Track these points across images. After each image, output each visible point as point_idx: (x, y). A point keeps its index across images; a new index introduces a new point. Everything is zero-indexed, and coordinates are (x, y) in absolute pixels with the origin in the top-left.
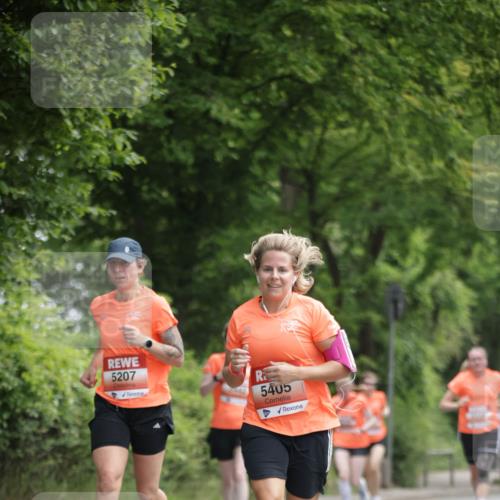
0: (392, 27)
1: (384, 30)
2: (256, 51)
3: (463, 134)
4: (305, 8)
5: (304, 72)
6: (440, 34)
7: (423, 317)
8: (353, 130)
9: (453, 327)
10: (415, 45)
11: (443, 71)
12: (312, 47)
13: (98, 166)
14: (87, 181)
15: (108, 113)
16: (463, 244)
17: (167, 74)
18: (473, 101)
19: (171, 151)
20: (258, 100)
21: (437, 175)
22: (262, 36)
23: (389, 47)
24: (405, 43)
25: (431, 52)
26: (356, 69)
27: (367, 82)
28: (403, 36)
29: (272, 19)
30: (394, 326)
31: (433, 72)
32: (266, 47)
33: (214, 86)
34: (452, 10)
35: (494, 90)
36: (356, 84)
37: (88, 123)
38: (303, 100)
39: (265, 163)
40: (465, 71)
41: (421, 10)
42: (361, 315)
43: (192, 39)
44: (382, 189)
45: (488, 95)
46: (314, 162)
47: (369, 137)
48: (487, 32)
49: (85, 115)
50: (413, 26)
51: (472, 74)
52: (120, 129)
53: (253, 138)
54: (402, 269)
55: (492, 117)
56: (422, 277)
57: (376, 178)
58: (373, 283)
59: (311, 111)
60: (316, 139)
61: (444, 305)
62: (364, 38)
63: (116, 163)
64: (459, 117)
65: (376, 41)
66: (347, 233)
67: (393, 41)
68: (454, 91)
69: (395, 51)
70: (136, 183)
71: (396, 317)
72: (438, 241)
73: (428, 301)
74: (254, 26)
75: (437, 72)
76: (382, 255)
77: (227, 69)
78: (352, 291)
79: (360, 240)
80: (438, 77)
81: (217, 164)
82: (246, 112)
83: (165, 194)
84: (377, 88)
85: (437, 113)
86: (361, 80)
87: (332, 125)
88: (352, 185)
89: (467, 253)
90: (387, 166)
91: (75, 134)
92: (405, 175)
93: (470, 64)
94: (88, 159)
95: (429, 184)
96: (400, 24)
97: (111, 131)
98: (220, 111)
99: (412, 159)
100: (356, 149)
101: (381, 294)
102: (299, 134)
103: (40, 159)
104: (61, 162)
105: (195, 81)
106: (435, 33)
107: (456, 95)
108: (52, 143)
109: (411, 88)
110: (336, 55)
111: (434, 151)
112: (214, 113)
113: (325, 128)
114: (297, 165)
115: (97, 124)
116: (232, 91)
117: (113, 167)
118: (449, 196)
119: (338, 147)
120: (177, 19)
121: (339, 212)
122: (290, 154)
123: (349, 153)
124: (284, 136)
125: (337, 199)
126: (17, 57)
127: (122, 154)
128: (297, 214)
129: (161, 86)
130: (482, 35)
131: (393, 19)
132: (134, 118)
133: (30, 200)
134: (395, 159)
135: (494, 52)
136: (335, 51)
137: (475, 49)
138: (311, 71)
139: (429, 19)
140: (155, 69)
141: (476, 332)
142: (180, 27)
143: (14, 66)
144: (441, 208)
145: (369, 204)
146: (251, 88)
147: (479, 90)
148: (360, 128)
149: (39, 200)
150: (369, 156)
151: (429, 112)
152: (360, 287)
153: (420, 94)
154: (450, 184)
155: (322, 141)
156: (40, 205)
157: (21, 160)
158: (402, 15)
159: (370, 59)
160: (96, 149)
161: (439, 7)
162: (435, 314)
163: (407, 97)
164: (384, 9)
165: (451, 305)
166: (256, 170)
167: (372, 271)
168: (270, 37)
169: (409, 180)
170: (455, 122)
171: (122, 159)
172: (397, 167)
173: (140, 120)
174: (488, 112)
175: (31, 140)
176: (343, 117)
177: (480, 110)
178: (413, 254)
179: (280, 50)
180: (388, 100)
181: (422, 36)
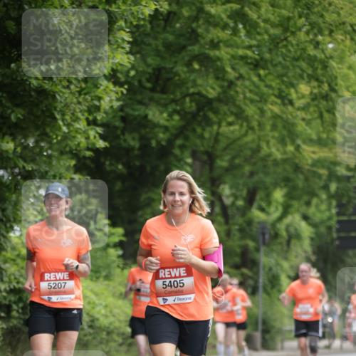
0: (261, 63)
1: (256, 65)
2: (177, 78)
3: (305, 130)
4: (207, 51)
5: (207, 91)
6: (291, 68)
7: (281, 243)
8: (237, 127)
9: (299, 250)
10: (275, 74)
11: (292, 91)
12: (211, 75)
13: (78, 149)
14: (72, 158)
15: (85, 117)
16: (306, 198)
17: (122, 92)
18: (312, 109)
19: (125, 140)
20: (178, 108)
21: (289, 156)
22: (180, 69)
23: (259, 76)
24: (270, 74)
25: (285, 79)
26: (238, 89)
27: (245, 97)
28: (268, 69)
29: (187, 58)
30: (263, 249)
31: (286, 91)
32: (183, 76)
33: (151, 99)
34: (298, 53)
35: (325, 103)
36: (238, 99)
37: (73, 123)
38: (206, 109)
39: (182, 147)
40: (306, 90)
41: (279, 53)
42: (243, 243)
43: (137, 71)
44: (255, 164)
45: (321, 106)
46: (213, 147)
47: (247, 132)
48: (320, 67)
49: (71, 118)
50: (274, 63)
51: (311, 93)
52: (92, 127)
53: (174, 132)
54: (268, 214)
55: (324, 119)
56: (280, 219)
57: (252, 157)
58: (250, 223)
59: (211, 115)
60: (214, 132)
61: (294, 236)
62: (244, 70)
63: (90, 146)
64: (303, 119)
65: (252, 72)
66: (234, 191)
67: (262, 72)
68: (299, 103)
69: (263, 78)
70: (102, 160)
71: (264, 243)
72: (290, 196)
73: (284, 234)
74: (176, 62)
75: (289, 91)
76: (255, 205)
77: (158, 89)
78: (237, 227)
79: (241, 195)
80: (290, 94)
81: (153, 148)
82: (170, 115)
83: (120, 167)
84: (252, 101)
85: (290, 117)
86: (241, 96)
87: (224, 124)
88: (237, 161)
89: (308, 204)
90: (258, 149)
91: (65, 129)
92: (269, 155)
93: (310, 86)
94: (72, 144)
95: (285, 161)
96: (266, 61)
97: (87, 128)
98: (154, 115)
99: (274, 145)
100: (239, 139)
101: (254, 229)
102: (204, 130)
103: (43, 144)
104: (56, 147)
105: (139, 97)
106: (288, 67)
107: (302, 105)
108: (51, 134)
109: (273, 101)
110: (227, 80)
111: (288, 140)
112: (150, 117)
113: (220, 126)
114: (202, 149)
115: (78, 123)
116: (163, 101)
117: (88, 149)
118: (297, 168)
119: (228, 138)
120: (128, 58)
121: (228, 178)
122: (198, 142)
123: (234, 141)
124: (194, 130)
125: (227, 170)
126: (30, 83)
127: (94, 141)
128: (202, 179)
129: (118, 100)
130: (317, 68)
131: (262, 59)
132: (101, 120)
133: (36, 170)
134: (264, 145)
135: (325, 79)
136: (226, 78)
137: (314, 77)
138: (211, 91)
139: (284, 59)
140: (114, 89)
141: (314, 253)
142: (130, 63)
143: (27, 88)
144: (292, 176)
145: (247, 174)
146: (174, 101)
147: (316, 103)
148: (241, 126)
149: (42, 170)
150: (247, 143)
151: (284, 116)
152: (241, 225)
153: (279, 105)
154: (297, 161)
155: (218, 134)
156: (42, 173)
157: (31, 145)
158: (267, 56)
159: (247, 83)
160: (78, 138)
161: (290, 51)
162: (289, 242)
163: (270, 106)
164: (256, 53)
165: (298, 236)
166: (177, 151)
167: (249, 215)
168: (185, 69)
169: (272, 158)
170: (301, 122)
171: (94, 144)
172: (265, 150)
173: (105, 121)
174: (321, 116)
175: (38, 133)
176: (231, 119)
177: (316, 115)
178: (274, 204)
179: (192, 78)
180: (259, 108)
181: (279, 68)
